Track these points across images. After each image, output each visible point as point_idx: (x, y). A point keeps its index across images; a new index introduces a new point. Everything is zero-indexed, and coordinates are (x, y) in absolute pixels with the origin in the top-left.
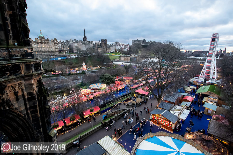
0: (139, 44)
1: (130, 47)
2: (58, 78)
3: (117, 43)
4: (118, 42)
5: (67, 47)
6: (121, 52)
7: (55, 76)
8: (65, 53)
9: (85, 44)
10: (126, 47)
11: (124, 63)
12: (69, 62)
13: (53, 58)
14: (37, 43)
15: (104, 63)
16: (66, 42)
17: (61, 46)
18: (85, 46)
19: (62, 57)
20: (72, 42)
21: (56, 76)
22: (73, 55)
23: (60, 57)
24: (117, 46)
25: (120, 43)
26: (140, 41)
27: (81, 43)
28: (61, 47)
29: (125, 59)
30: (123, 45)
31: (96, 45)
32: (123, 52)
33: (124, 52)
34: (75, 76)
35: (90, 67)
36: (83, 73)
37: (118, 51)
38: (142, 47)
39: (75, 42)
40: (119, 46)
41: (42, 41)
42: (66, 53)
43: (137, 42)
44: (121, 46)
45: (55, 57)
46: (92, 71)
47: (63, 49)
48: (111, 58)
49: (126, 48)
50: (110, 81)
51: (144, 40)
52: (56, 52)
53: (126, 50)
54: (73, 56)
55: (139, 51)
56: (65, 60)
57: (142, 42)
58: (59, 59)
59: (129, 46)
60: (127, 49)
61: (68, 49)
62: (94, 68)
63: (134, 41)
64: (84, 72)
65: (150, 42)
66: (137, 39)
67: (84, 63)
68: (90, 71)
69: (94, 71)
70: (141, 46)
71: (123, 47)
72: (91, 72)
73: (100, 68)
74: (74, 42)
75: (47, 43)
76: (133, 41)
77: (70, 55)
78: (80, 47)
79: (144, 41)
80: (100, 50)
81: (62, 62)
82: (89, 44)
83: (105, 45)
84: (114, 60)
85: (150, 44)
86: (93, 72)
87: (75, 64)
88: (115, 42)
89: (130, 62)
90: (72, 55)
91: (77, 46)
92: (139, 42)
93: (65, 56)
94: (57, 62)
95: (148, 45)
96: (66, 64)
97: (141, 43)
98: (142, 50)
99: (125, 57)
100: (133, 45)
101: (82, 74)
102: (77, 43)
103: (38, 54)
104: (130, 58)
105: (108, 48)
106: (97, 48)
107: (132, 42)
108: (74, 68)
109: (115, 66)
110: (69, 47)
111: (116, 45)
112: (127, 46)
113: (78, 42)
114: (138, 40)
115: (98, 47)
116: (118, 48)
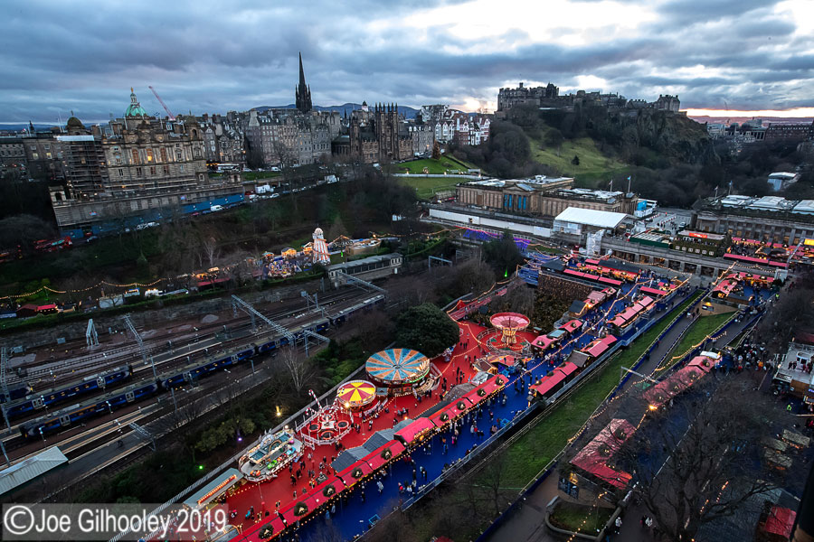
0: (529, 109)
1: (491, 127)
2: (223, 302)
3: (437, 109)
4: (442, 107)
5: (238, 148)
6: (456, 152)
7: (211, 297)
8: (236, 178)
9: (309, 126)
10: (477, 128)
11: (476, 220)
12: (257, 223)
13: (190, 204)
14: (125, 148)
15: (395, 218)
16: (230, 118)
17: (213, 142)
18: (307, 136)
19: (226, 196)
20: (258, 124)
21: (218, 295)
22: (265, 184)
23: (216, 197)
24: (438, 125)
25: (450, 111)
26: (534, 91)
27: (294, 123)
28: (214, 149)
29: (479, 198)
30: (462, 122)
31: (356, 130)
32: (465, 156)
33: (468, 153)
34: (287, 291)
35: (339, 241)
36: (320, 277)
37: (443, 151)
38: (540, 120)
39: (268, 124)
40: (449, 123)
41: (143, 138)
42: (239, 179)
43: (522, 97)
44: (455, 123)
45: (196, 201)
46: (352, 264)
47: (221, 154)
48: (418, 188)
49: (477, 133)
50: (442, 337)
51: (550, 86)
52: (197, 174)
53: (477, 142)
54: (267, 187)
55: (529, 139)
56: (236, 212)
57: (541, 98)
58: (214, 208)
59: (487, 123)
60: (480, 135)
61: (242, 154)
62: (358, 246)
63: (505, 95)
64: (320, 271)
65: (577, 97)
66: (521, 84)
67: (319, 230)
68: (344, 265)
69: (359, 262)
70: (540, 117)
71: (466, 128)
72: (350, 270)
73: (383, 245)
74: (265, 124)
75: (164, 142)
76: (501, 90)
77: (253, 185)
78: (288, 143)
79: (552, 90)
80: (371, 152)
81: (228, 220)
82: (323, 126)
83: (392, 128)
84: (434, 199)
85: (577, 105)
86: (357, 269)
87: (277, 225)
88: (430, 107)
89: (504, 215)
90: (260, 182)
91: (276, 139)
92: (527, 97)
93: (234, 192)
94: (209, 221)
95: (570, 109)
96: (245, 227)
97: (538, 102)
98: (543, 134)
99: (480, 192)
100: (501, 108)
101: (313, 278)
102: (275, 127)
103: (130, 194)
104: (500, 197)
105: (403, 138)
106: (356, 143)
107: (499, 96)
108: (278, 247)
109: (443, 234)
110: (248, 144)
111: (433, 122)
112: (478, 124)
113: (280, 123)
114: (524, 87)
115: (361, 140)
116: (445, 132)
